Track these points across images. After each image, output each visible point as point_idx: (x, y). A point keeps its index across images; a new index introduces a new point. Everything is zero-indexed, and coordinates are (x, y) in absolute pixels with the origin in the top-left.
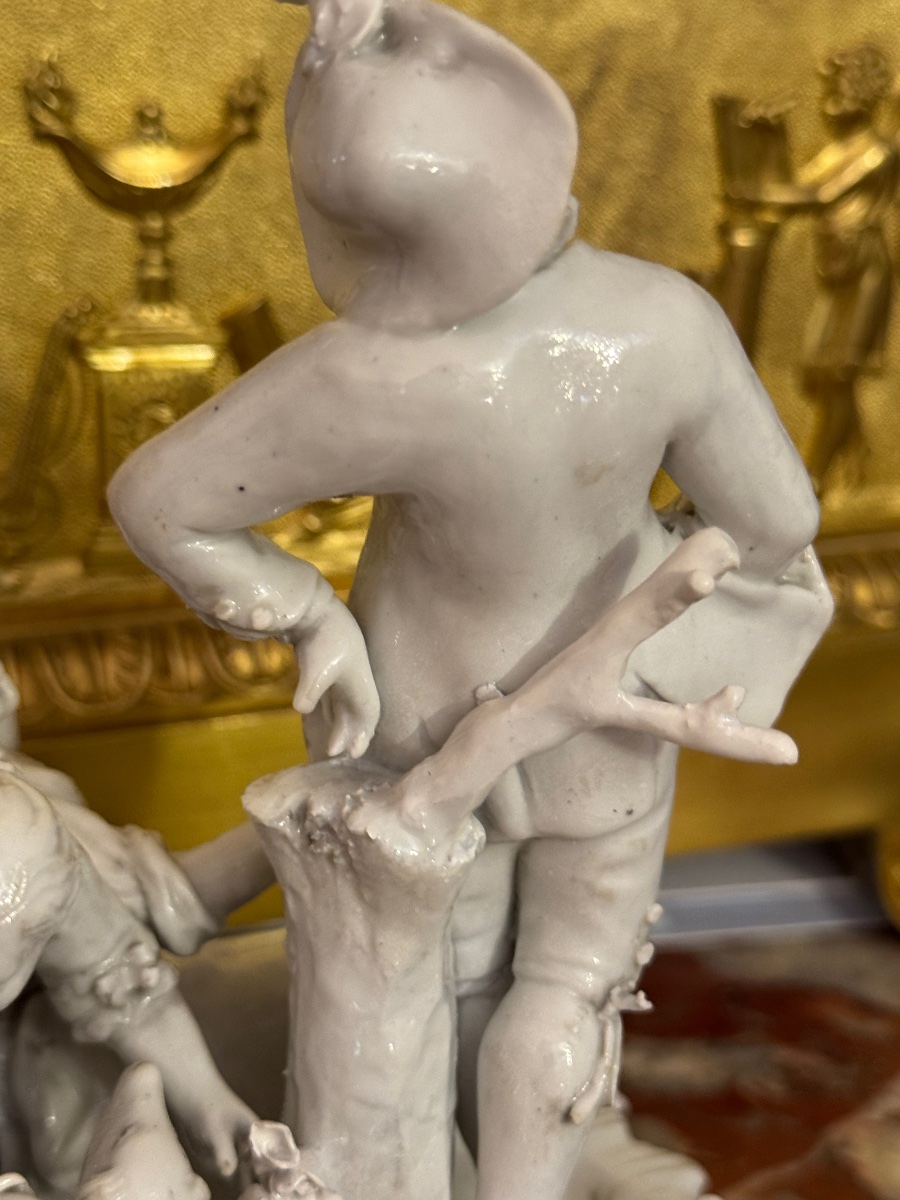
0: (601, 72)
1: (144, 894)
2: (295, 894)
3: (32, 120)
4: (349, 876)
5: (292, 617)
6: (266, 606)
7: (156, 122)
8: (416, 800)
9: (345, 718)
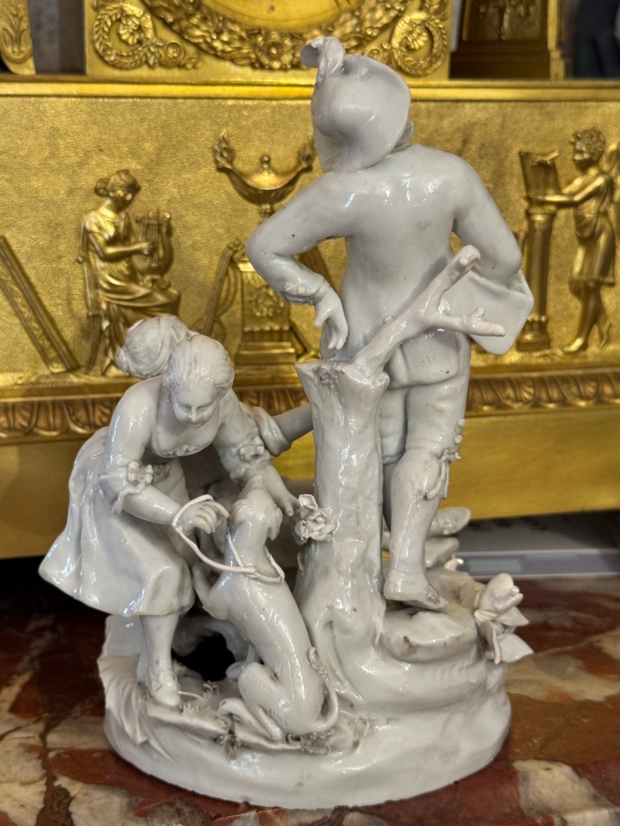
0: (465, 142)
1: (258, 426)
2: (316, 406)
3: (216, 162)
4: (336, 393)
5: (313, 291)
6: (303, 285)
7: (268, 162)
8: (361, 361)
9: (334, 334)
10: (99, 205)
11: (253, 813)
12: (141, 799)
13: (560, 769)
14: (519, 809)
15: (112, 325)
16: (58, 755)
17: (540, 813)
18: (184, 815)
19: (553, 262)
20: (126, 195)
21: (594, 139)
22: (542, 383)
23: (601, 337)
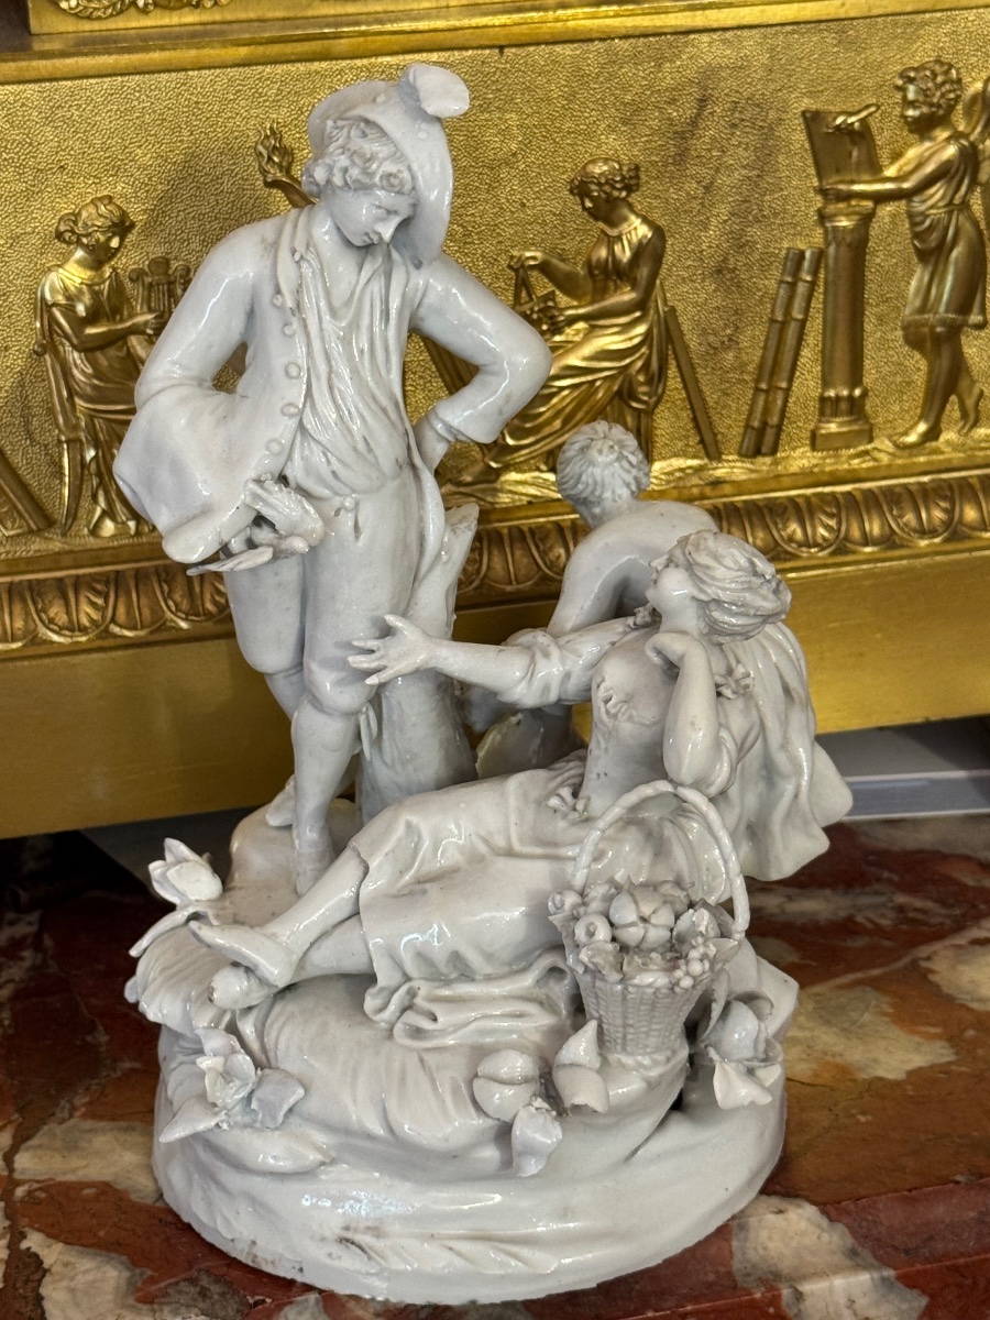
3: (262, 171)
10: (64, 259)
11: (313, 1297)
12: (149, 1273)
13: (800, 1211)
14: (729, 1274)
15: (100, 454)
16: (30, 1193)
17: (762, 1281)
18: (210, 1298)
19: (871, 295)
20: (109, 239)
21: (940, 79)
22: (852, 506)
23: (965, 415)
